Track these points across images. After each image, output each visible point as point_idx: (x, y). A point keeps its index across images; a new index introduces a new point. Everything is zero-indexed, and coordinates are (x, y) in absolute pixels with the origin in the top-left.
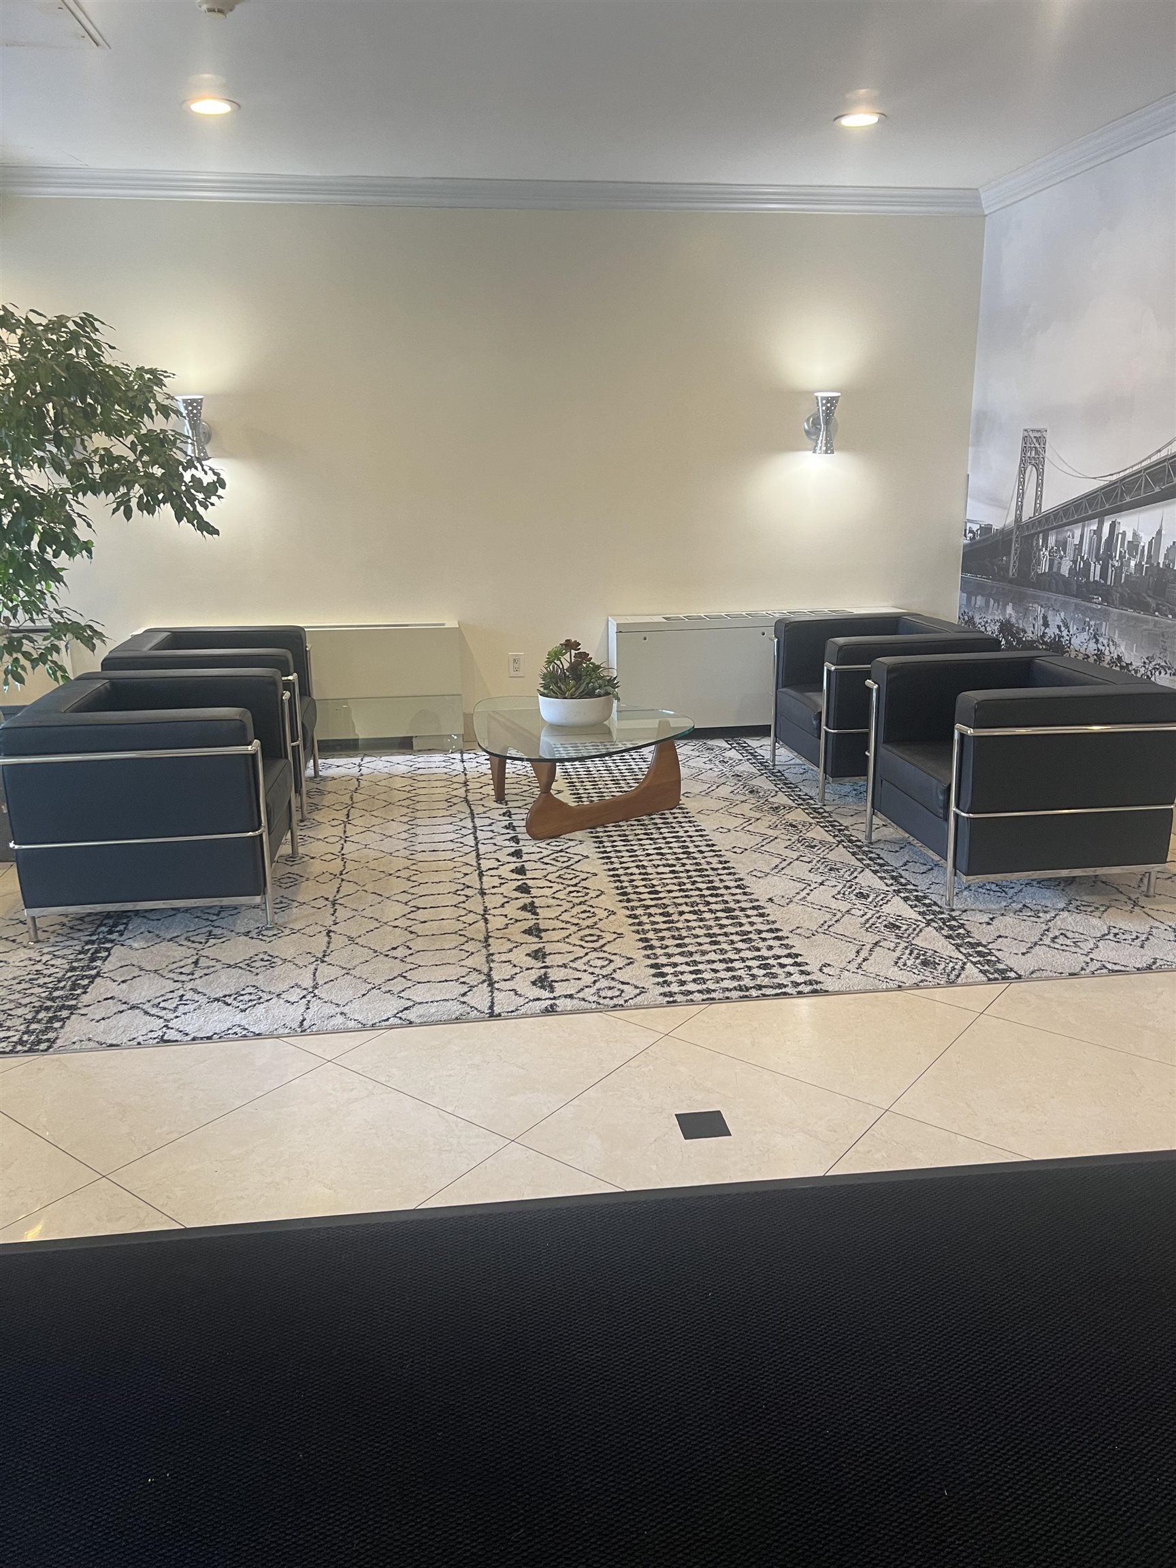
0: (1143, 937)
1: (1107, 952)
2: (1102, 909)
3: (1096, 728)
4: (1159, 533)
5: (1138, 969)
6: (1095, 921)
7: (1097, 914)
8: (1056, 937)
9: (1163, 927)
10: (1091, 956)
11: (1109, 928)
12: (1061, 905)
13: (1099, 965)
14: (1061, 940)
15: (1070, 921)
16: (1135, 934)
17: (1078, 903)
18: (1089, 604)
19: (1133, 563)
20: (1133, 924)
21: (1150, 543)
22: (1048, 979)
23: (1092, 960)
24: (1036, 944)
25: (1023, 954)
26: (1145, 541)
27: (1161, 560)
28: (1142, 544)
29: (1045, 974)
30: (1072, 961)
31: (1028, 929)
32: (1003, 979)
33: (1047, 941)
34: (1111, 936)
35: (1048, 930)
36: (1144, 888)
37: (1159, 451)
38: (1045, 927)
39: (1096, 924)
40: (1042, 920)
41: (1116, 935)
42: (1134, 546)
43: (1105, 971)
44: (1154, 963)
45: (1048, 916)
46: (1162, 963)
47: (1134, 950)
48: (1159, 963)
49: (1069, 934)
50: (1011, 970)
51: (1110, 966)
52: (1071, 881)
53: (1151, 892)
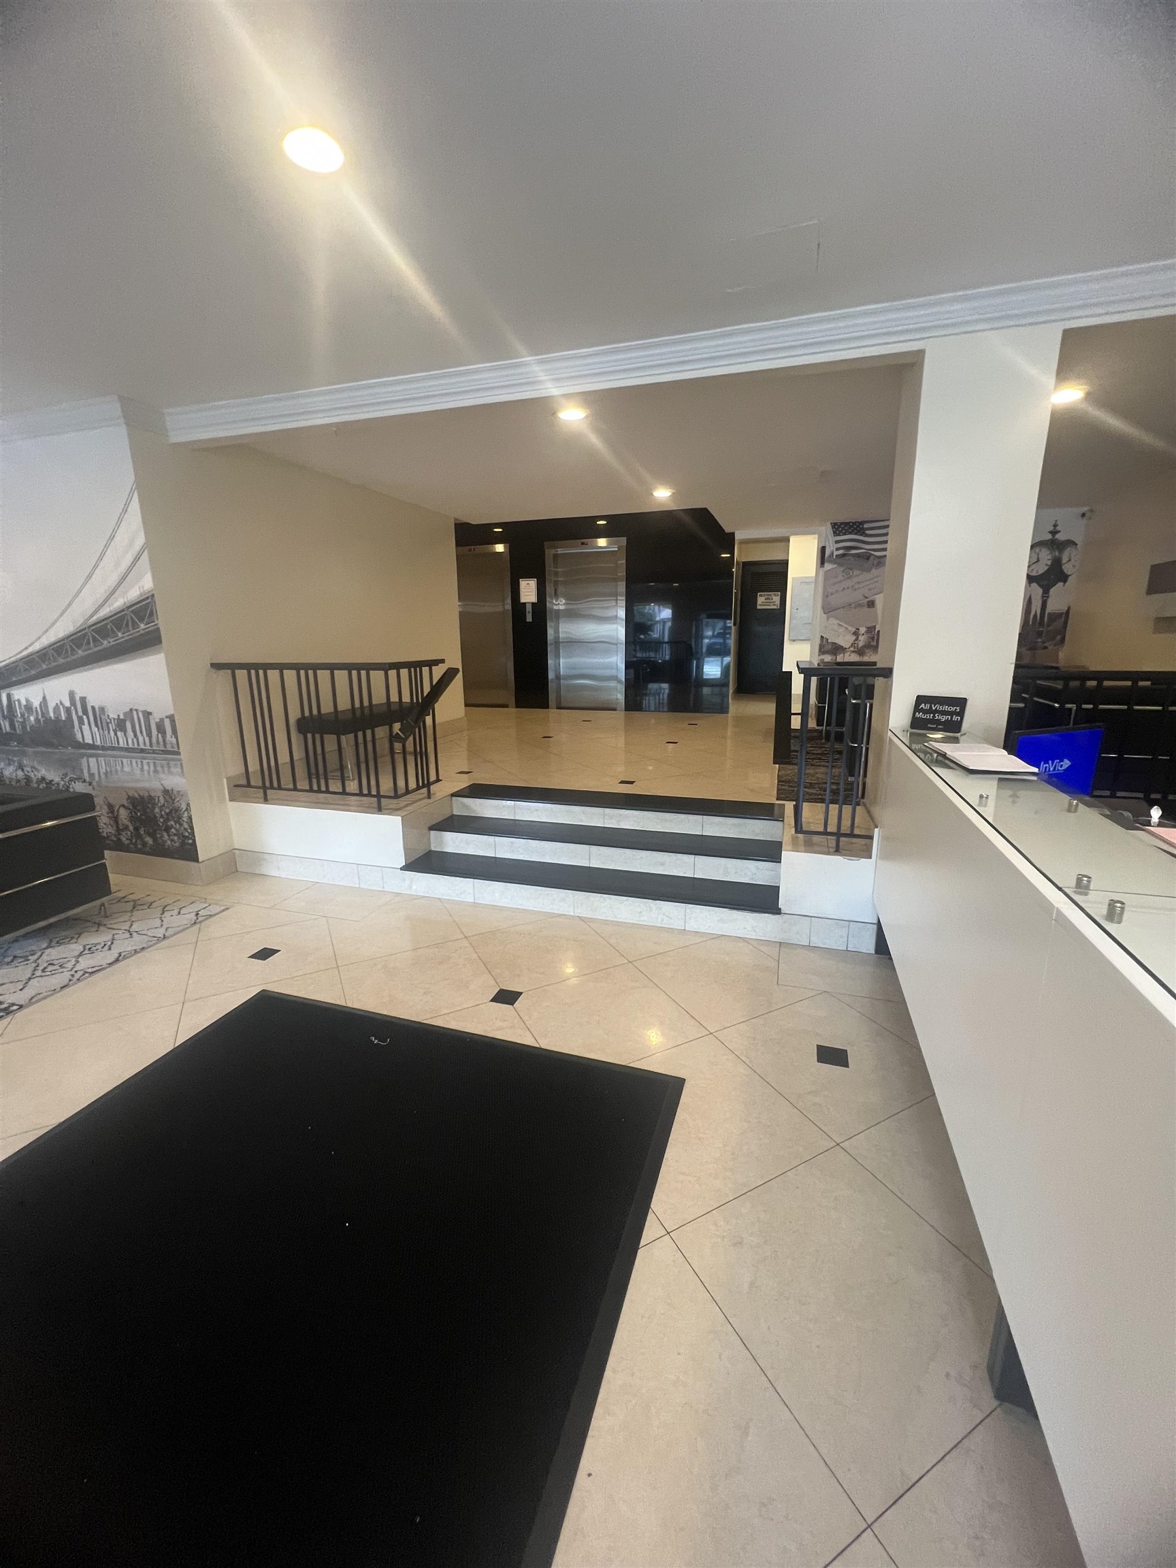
0: (109, 943)
1: (85, 963)
2: (77, 936)
3: (49, 824)
4: (44, 698)
5: (110, 964)
6: (73, 946)
7: (74, 940)
8: (45, 968)
9: (121, 932)
10: (75, 969)
11: (84, 947)
12: (44, 945)
13: (81, 973)
14: (50, 968)
15: (54, 953)
16: (103, 944)
17: (57, 939)
18: (8, 748)
19: (32, 718)
20: (102, 937)
21: (40, 705)
22: (44, 998)
23: (76, 972)
24: (30, 979)
25: (21, 990)
26: (36, 703)
27: (52, 715)
28: (34, 706)
29: (41, 996)
30: (64, 977)
31: (22, 971)
32: (8, 1014)
33: (38, 973)
34: (86, 952)
35: (38, 966)
36: (102, 913)
37: (26, 648)
38: (34, 965)
39: (76, 948)
40: (32, 961)
41: (90, 949)
42: (29, 707)
43: (87, 975)
44: (120, 955)
45: (36, 957)
46: (125, 953)
47: (106, 953)
48: (123, 955)
49: (55, 962)
50: (13, 1005)
51: (90, 970)
52: (50, 926)
53: (108, 913)
